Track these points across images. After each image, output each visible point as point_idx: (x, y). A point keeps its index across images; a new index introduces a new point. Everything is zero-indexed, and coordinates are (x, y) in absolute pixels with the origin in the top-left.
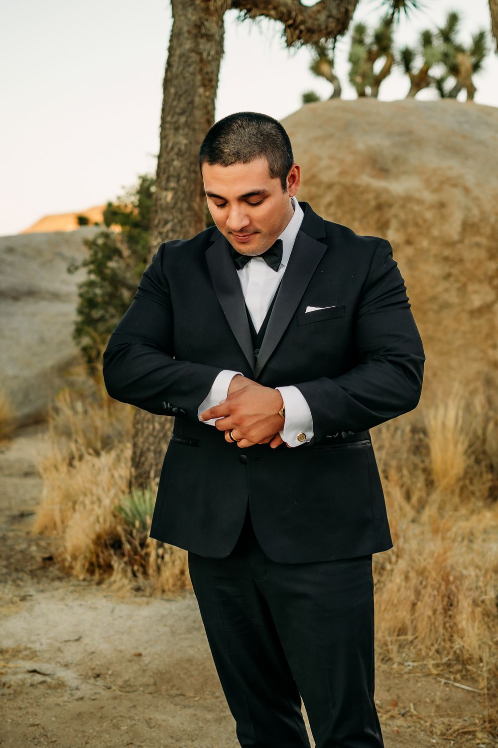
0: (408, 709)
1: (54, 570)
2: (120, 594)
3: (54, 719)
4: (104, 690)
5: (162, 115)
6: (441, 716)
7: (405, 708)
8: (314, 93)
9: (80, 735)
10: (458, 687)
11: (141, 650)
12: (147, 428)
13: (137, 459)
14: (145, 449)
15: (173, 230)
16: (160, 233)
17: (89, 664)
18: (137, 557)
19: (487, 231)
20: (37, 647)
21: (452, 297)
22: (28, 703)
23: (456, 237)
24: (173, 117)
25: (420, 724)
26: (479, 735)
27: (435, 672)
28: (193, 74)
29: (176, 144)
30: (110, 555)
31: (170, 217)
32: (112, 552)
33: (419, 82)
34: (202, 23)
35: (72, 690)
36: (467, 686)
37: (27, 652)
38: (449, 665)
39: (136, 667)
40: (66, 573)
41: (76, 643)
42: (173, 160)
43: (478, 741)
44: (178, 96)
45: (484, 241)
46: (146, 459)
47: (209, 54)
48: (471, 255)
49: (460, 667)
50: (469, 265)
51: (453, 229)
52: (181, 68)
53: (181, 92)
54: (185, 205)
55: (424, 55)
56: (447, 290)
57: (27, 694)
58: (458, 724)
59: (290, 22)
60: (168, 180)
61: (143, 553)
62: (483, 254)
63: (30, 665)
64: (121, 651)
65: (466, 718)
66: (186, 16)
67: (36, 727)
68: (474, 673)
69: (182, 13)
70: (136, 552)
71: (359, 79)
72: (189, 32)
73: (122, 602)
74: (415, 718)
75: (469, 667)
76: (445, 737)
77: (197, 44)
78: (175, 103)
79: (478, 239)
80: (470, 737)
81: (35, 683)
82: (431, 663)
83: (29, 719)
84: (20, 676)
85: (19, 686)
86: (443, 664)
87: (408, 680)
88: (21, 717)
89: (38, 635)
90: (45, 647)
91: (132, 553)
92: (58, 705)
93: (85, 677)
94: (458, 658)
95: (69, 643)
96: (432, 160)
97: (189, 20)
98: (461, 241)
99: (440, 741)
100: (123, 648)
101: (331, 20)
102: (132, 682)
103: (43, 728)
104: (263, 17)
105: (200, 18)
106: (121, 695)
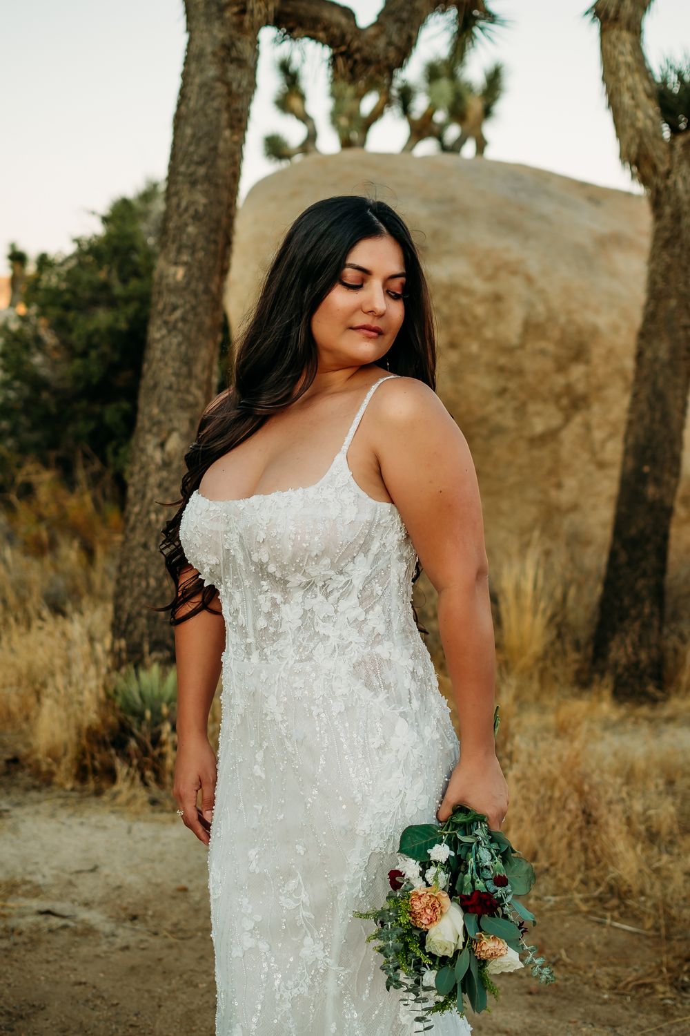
0: (558, 956)
1: (24, 777)
2: (133, 808)
3: (102, 975)
4: (150, 936)
5: (170, 162)
6: (604, 965)
7: (554, 955)
8: (281, 136)
9: (146, 995)
10: (616, 928)
11: (184, 883)
12: (139, 585)
13: (123, 627)
14: (134, 612)
15: (184, 319)
16: (166, 323)
17: (118, 902)
18: (148, 759)
19: (555, 334)
20: (38, 879)
21: (508, 420)
22: (56, 954)
23: (514, 340)
24: (188, 166)
25: (579, 975)
26: (660, 988)
27: (584, 908)
28: (218, 111)
29: (192, 203)
30: (111, 756)
31: (180, 302)
32: (113, 751)
33: (422, 129)
34: (233, 44)
35: (107, 937)
36: (630, 926)
37: (28, 887)
38: (600, 899)
39: (184, 906)
40: (44, 781)
41: (91, 875)
42: (186, 225)
43: (661, 996)
44: (196, 139)
45: (550, 347)
46: (135, 627)
47: (239, 86)
48: (532, 365)
49: (615, 902)
50: (530, 379)
51: (511, 330)
52: (201, 102)
53: (200, 134)
54: (201, 287)
55: (429, 93)
56: (500, 410)
57: (49, 942)
58: (630, 975)
59: (343, 48)
60: (179, 251)
61: (156, 753)
62: (549, 365)
63: (36, 904)
64: (158, 885)
65: (637, 967)
66: (210, 32)
67: (83, 987)
68: (637, 909)
69: (205, 28)
70: (145, 752)
71: (344, 121)
72: (214, 54)
73: (139, 820)
74: (570, 968)
75: (629, 902)
76: (616, 991)
77: (225, 71)
78: (192, 149)
79: (542, 344)
80: (647, 991)
81: (54, 927)
82: (577, 897)
83: (68, 975)
84: (31, 919)
85: (31, 931)
86: (595, 899)
87: (551, 919)
88: (55, 973)
89: (37, 863)
90: (49, 880)
91: (140, 753)
92: (98, 956)
93: (119, 921)
94: (613, 890)
95: (83, 874)
96: (484, 238)
97: (215, 37)
98: (521, 347)
99: (614, 997)
100: (159, 880)
101: (391, 49)
102: (183, 924)
103: (94, 987)
104: (306, 40)
105: (231, 37)
106: (176, 943)
